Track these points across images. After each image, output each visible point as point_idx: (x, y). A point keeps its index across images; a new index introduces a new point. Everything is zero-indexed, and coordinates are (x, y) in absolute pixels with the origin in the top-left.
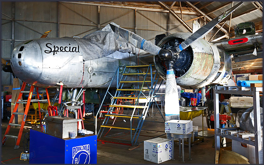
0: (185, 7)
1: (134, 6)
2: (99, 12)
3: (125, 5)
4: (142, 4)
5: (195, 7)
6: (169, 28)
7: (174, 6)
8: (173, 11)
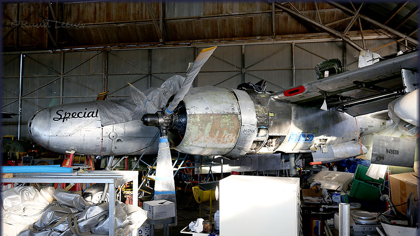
0: (370, 29)
1: (289, 39)
2: (243, 53)
3: (276, 40)
4: (300, 35)
5: (386, 28)
6: (346, 62)
7: (350, 30)
8: (348, 38)
